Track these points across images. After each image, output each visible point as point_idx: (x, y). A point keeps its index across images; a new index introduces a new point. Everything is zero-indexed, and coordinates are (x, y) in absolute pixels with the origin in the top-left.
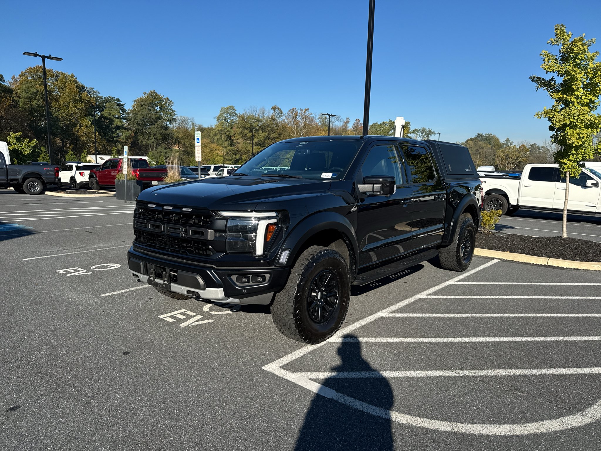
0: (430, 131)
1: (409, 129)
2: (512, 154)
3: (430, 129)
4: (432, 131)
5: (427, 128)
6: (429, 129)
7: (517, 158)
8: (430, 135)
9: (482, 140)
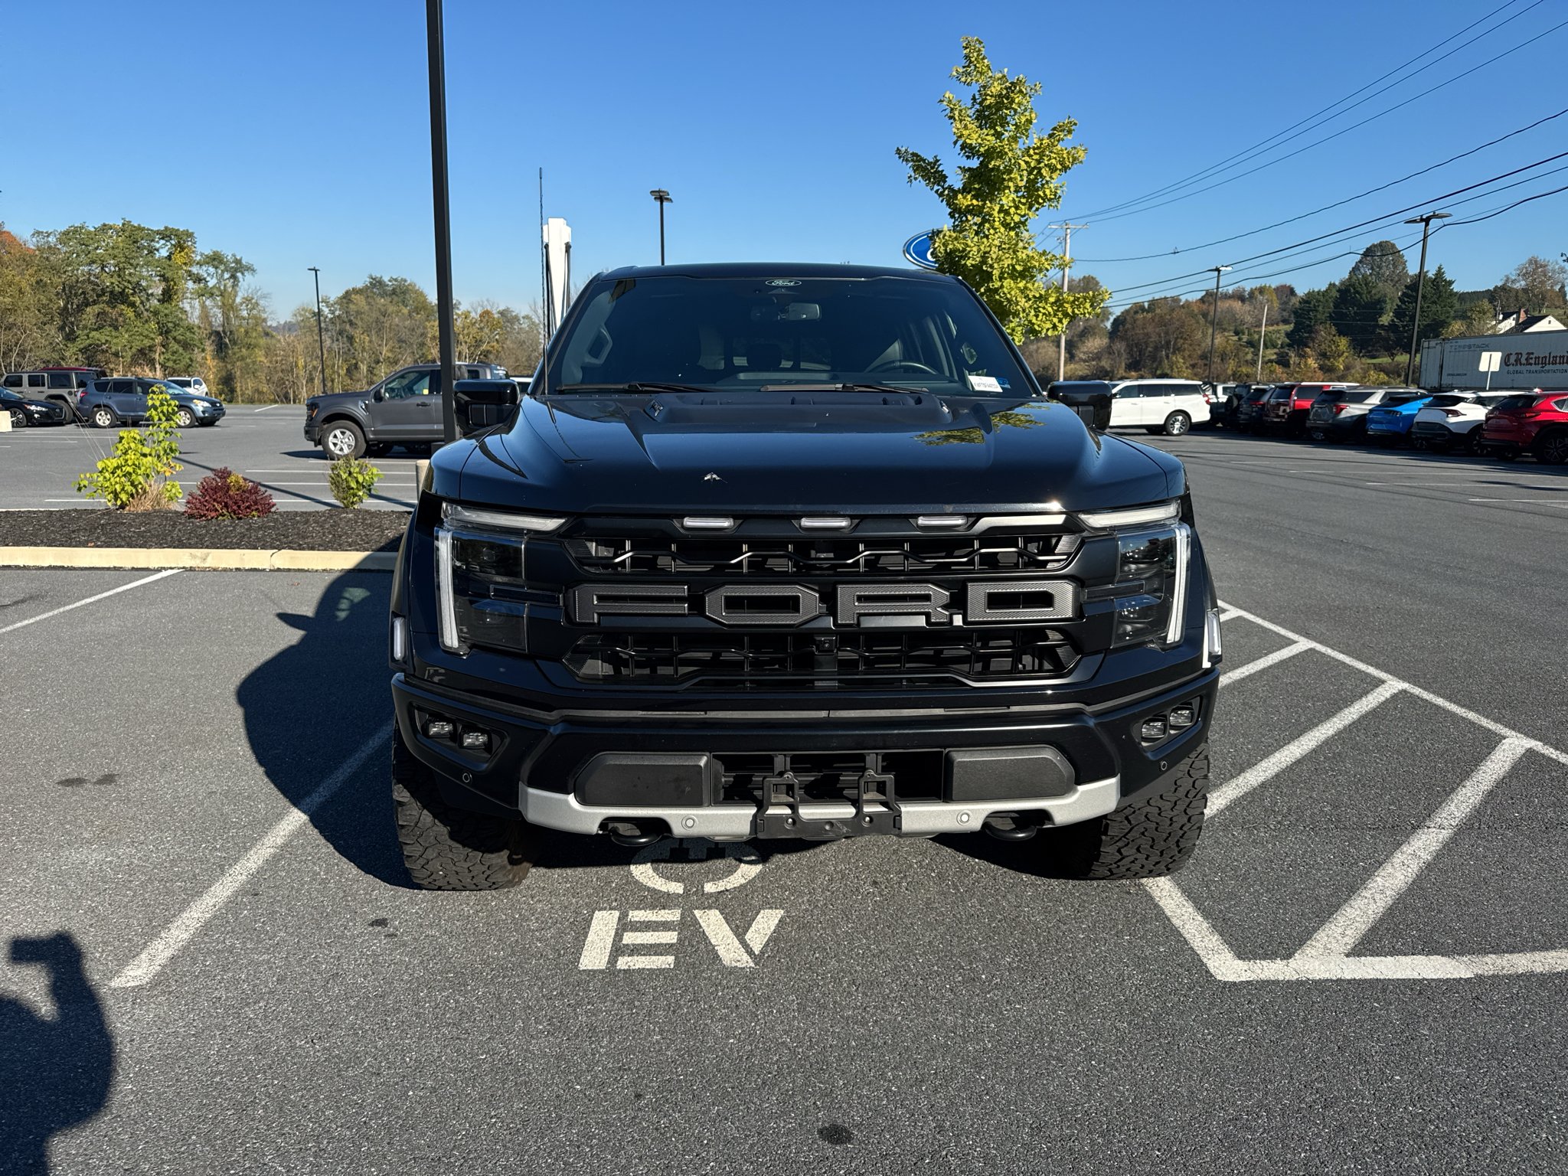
0: (238, 262)
1: (193, 252)
2: (466, 332)
3: (238, 258)
4: (244, 262)
5: (228, 253)
6: (234, 255)
7: (478, 343)
8: (239, 275)
9: (384, 295)
